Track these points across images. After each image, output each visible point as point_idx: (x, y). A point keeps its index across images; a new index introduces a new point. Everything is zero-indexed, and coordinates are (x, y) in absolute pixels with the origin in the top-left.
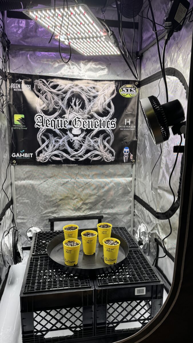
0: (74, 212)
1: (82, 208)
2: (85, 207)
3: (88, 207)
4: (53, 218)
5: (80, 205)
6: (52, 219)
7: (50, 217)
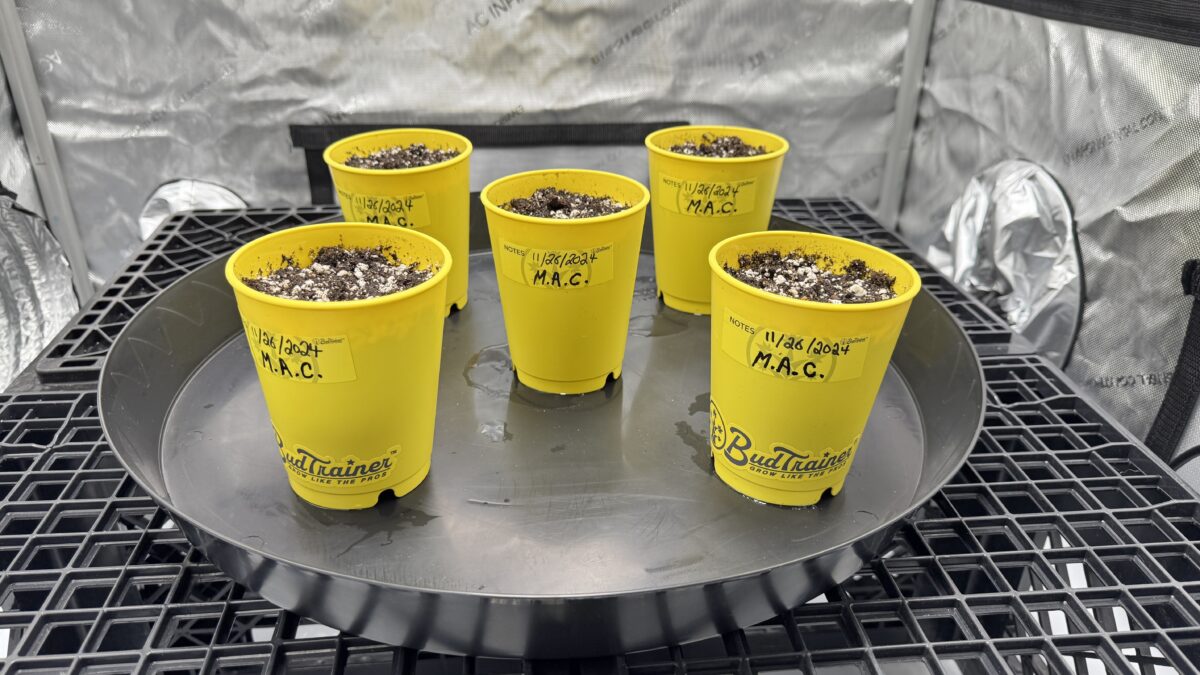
0: (478, 80)
1: (537, 51)
2: (554, 44)
3: (576, 50)
4: (315, 118)
5: (517, 30)
6: (316, 127)
7: (293, 114)
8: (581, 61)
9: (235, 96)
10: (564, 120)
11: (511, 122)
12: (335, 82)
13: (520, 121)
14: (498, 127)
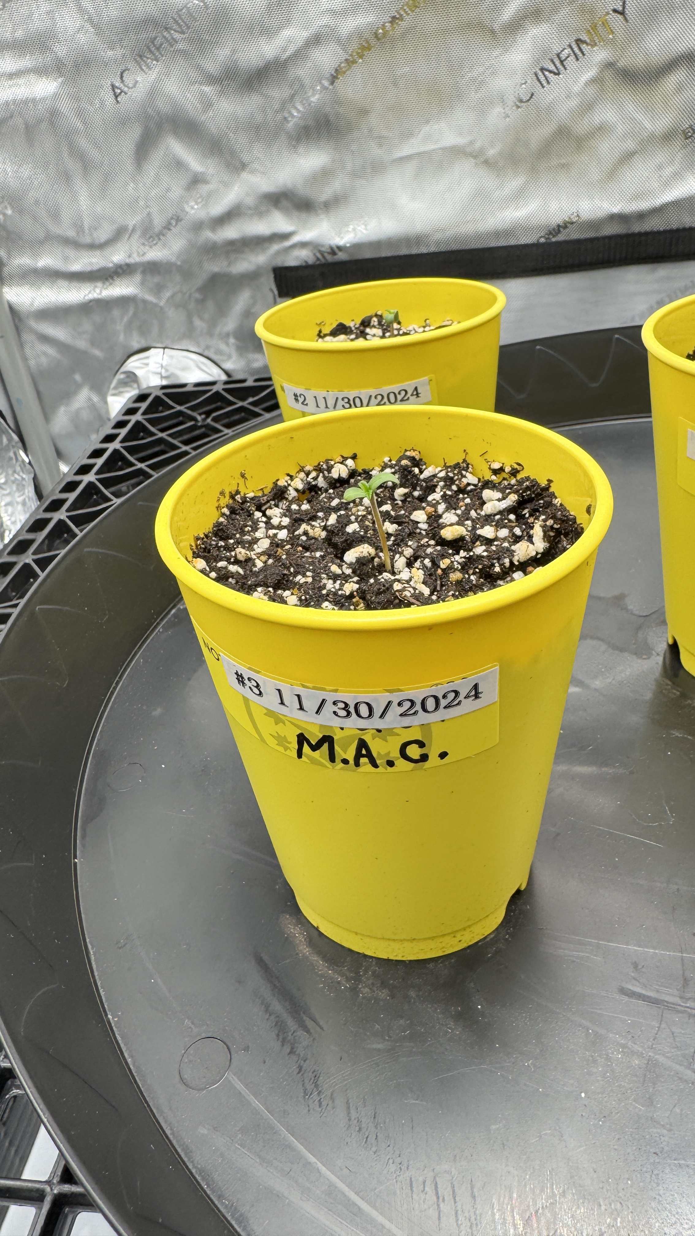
3: (660, 122)
4: (304, 256)
5: (574, 103)
6: (306, 269)
7: (278, 253)
9: (209, 235)
10: (637, 228)
11: (561, 238)
12: (329, 206)
13: (575, 235)
14: (543, 244)
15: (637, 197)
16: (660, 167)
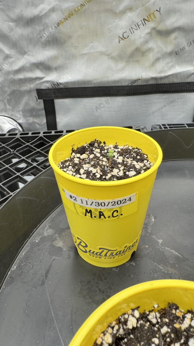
2: (158, 46)
4: (48, 86)
5: (142, 40)
6: (48, 89)
7: (38, 84)
8: (170, 54)
9: (12, 77)
10: (160, 82)
12: (56, 69)
13: (140, 83)
14: (130, 86)
15: (161, 72)
16: (168, 63)
